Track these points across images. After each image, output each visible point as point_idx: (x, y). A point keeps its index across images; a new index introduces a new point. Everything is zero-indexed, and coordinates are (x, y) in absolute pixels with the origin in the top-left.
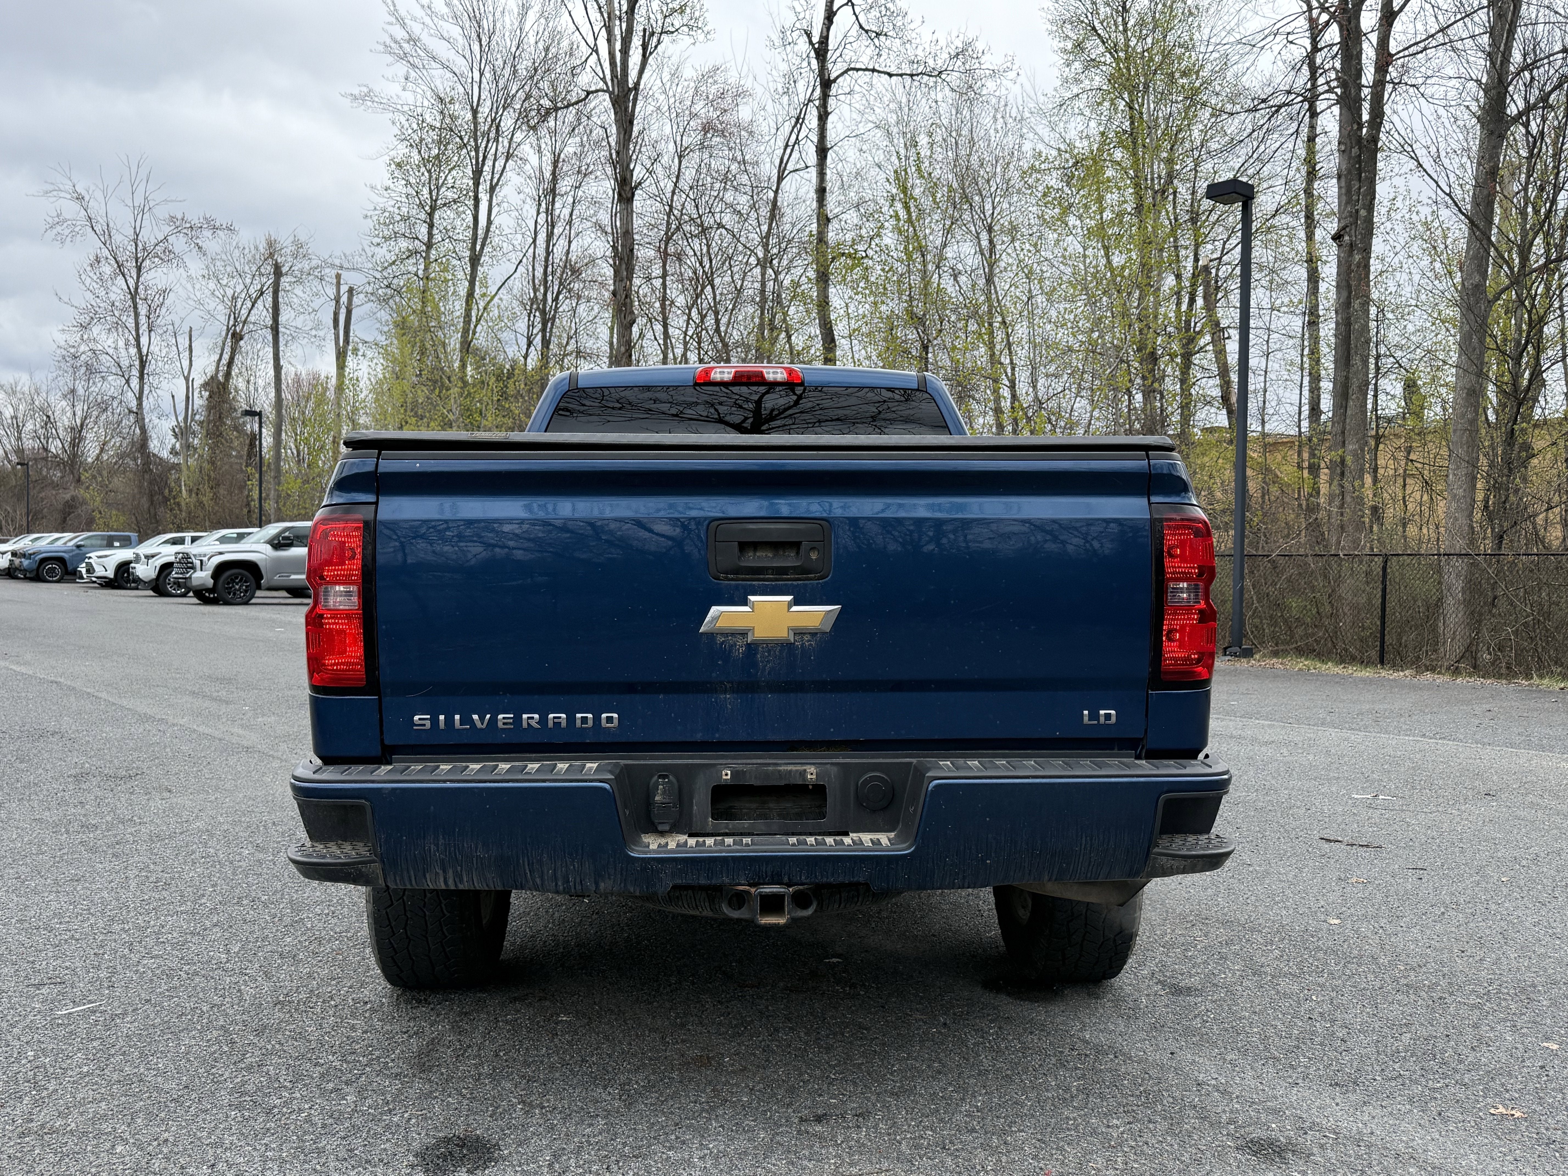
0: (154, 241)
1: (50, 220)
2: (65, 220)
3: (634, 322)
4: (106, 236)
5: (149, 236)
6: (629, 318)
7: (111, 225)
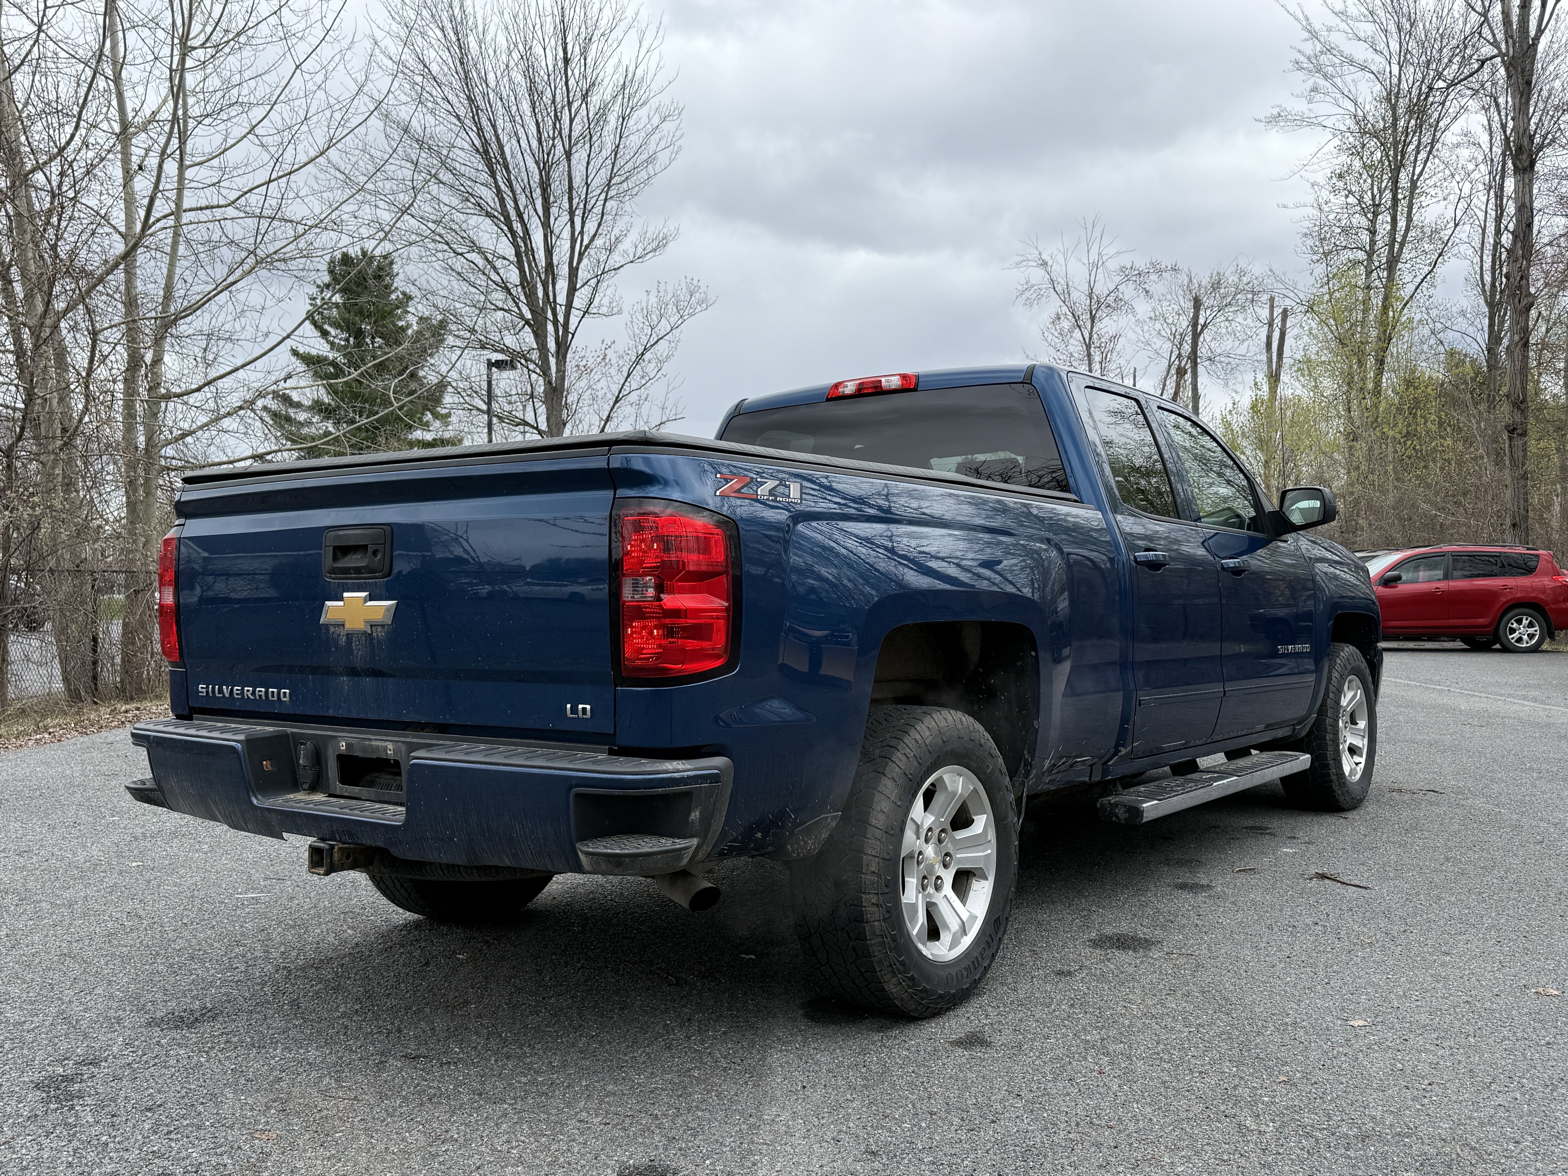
0: (1106, 292)
1: (1020, 288)
2: (1032, 286)
3: (1532, 305)
4: (1065, 296)
5: (1101, 289)
6: (1524, 302)
7: (1070, 284)
